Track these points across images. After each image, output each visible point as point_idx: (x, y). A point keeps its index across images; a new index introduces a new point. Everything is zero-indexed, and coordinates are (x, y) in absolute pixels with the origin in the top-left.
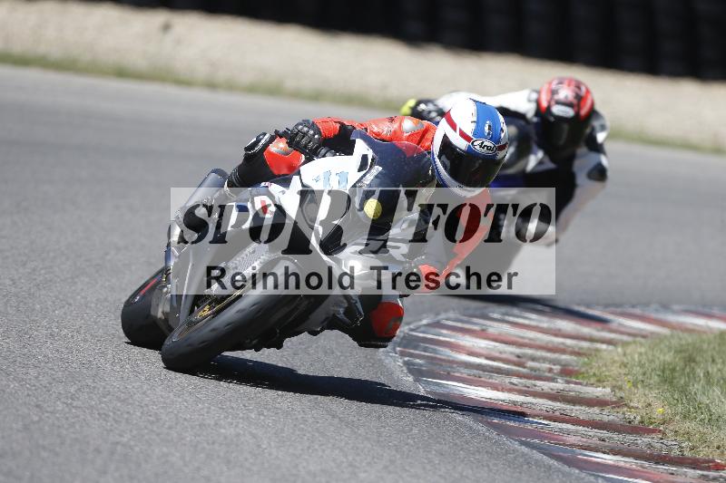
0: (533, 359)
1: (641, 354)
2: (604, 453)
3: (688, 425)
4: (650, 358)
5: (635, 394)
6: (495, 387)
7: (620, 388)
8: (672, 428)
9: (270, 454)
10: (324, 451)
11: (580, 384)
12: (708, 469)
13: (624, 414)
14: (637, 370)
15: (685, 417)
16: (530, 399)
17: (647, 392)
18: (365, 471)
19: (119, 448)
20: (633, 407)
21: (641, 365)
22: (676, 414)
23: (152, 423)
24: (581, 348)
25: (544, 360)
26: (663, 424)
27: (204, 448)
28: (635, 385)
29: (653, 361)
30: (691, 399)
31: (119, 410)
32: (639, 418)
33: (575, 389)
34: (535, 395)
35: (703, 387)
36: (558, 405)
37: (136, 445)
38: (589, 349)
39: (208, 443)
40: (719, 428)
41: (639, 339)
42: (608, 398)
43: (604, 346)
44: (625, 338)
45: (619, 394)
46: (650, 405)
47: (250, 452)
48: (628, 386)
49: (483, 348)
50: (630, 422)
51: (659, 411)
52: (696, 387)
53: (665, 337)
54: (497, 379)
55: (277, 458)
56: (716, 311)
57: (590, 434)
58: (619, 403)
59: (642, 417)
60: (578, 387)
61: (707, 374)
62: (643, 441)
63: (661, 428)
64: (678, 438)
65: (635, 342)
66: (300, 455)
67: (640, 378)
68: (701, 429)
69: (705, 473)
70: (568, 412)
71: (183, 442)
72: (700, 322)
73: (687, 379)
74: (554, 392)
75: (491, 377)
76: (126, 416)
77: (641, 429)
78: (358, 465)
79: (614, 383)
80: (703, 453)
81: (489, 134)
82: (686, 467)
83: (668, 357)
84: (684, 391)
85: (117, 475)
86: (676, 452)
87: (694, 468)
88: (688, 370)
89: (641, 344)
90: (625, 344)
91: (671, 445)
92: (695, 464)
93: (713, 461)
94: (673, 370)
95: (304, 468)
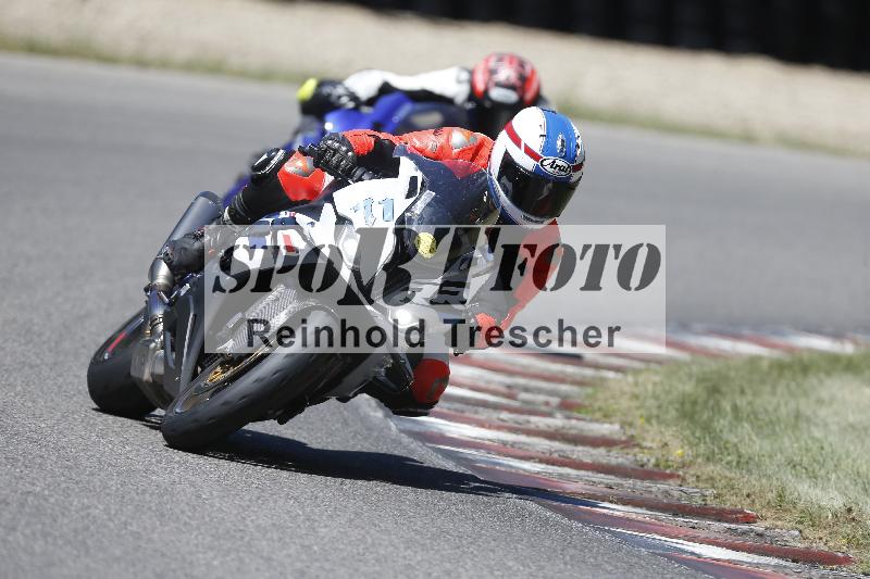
0: (526, 389)
1: (655, 384)
2: (611, 502)
3: (710, 469)
4: (667, 388)
5: (648, 431)
6: (481, 424)
7: (631, 425)
8: (692, 472)
9: (212, 506)
10: (276, 502)
11: (582, 419)
12: (736, 521)
13: (635, 455)
14: (651, 403)
15: (708, 459)
16: (523, 438)
17: (663, 429)
18: (326, 526)
19: (30, 499)
20: (645, 448)
21: (656, 398)
22: (698, 456)
23: (70, 468)
24: (584, 377)
25: (539, 391)
26: (683, 467)
27: (132, 500)
28: (648, 420)
29: (668, 392)
30: (716, 437)
31: (31, 454)
32: (653, 461)
33: (576, 425)
34: (529, 433)
35: (730, 423)
36: (557, 445)
37: (52, 496)
38: (594, 378)
39: (138, 494)
40: (750, 472)
41: (653, 366)
42: (616, 437)
43: (611, 375)
44: (637, 365)
45: (631, 432)
46: (666, 444)
47: (188, 504)
48: (640, 422)
49: (466, 377)
50: (642, 466)
51: (678, 452)
52: (721, 424)
53: (686, 364)
54: (484, 415)
55: (220, 510)
56: (746, 332)
57: (594, 479)
58: (629, 443)
59: (657, 459)
60: (581, 424)
61: (735, 408)
62: (658, 488)
63: (681, 473)
64: (700, 485)
65: (648, 370)
66: (249, 507)
67: (655, 412)
68: (728, 474)
69: (733, 526)
70: (569, 454)
71: (108, 491)
72: (725, 345)
73: (711, 414)
74: (552, 430)
75: (476, 412)
76: (39, 461)
77: (656, 474)
78: (317, 518)
79: (623, 418)
80: (731, 502)
81: (561, 151)
82: (709, 519)
83: (689, 387)
84: (707, 428)
85: (28, 532)
86: (698, 502)
87: (719, 521)
88: (711, 402)
89: (656, 373)
90: (636, 372)
91: (694, 494)
92: (720, 515)
93: (742, 512)
94: (694, 403)
95: (252, 521)
